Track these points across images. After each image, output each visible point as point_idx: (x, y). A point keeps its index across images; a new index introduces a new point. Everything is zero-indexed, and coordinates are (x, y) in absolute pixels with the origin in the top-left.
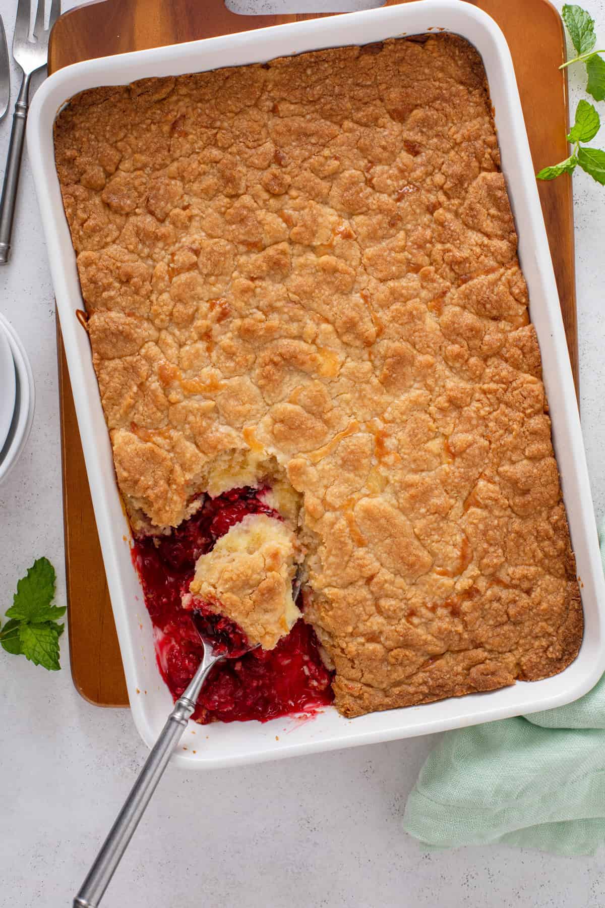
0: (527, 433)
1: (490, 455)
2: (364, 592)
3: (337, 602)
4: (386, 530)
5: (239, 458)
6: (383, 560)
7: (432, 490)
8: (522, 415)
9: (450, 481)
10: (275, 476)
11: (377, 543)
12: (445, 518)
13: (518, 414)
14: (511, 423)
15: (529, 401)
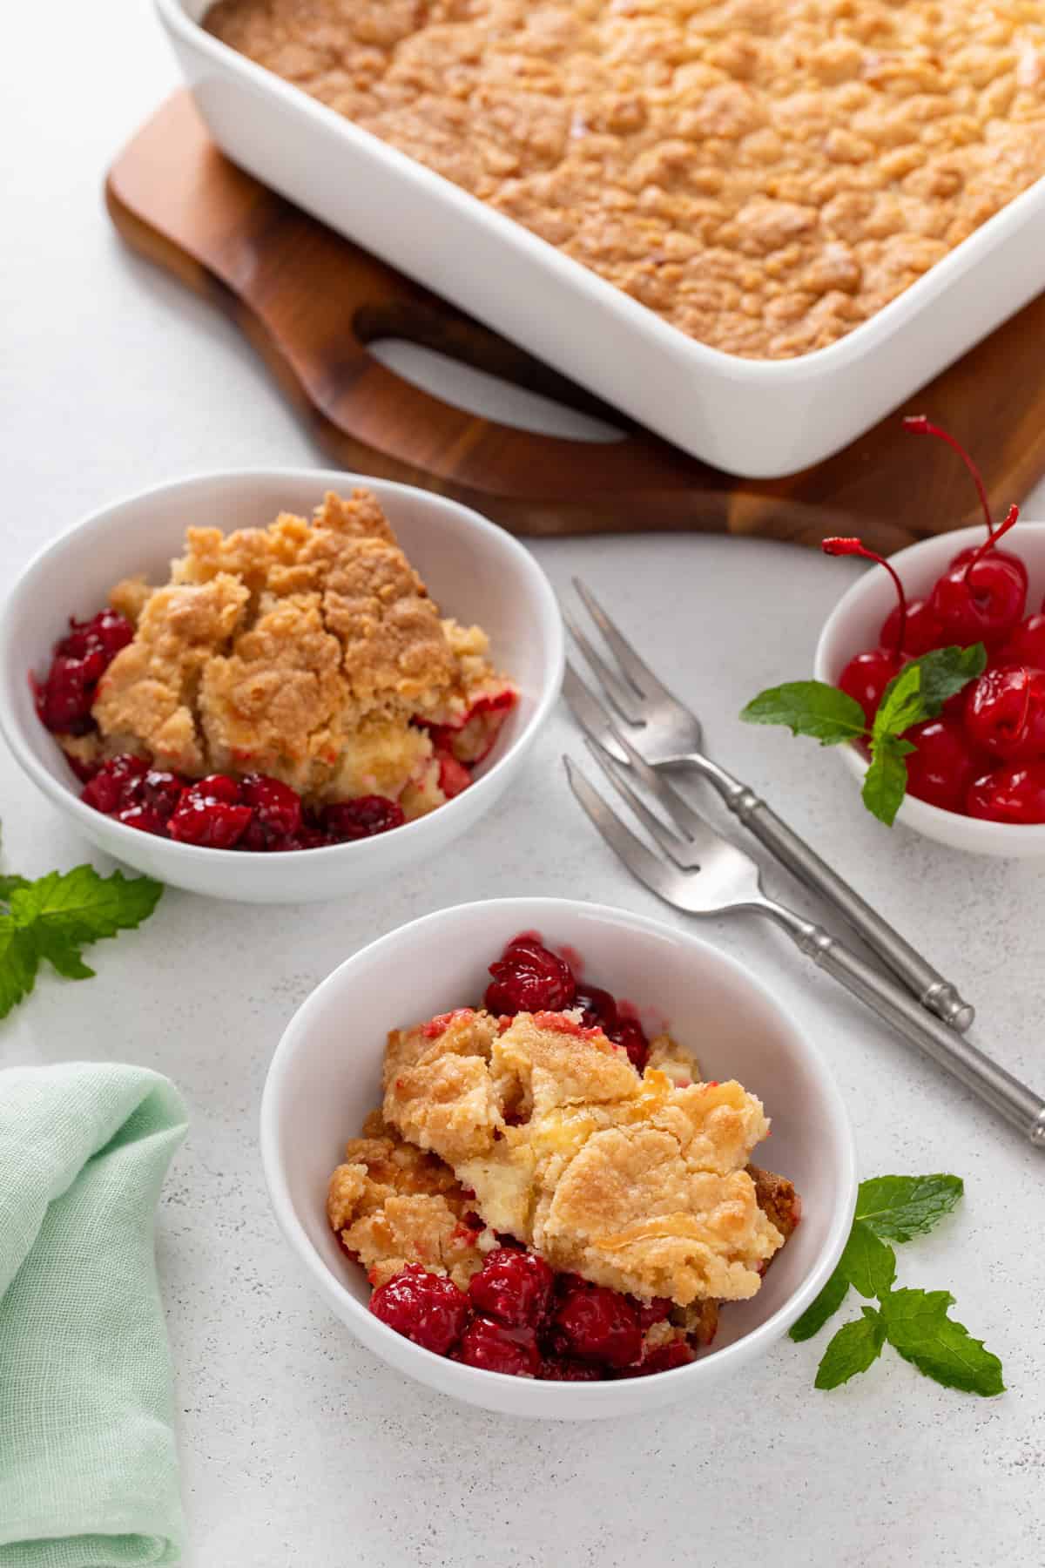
0: (394, 629)
8: (374, 600)
13: (365, 599)
14: (356, 618)
15: (382, 573)
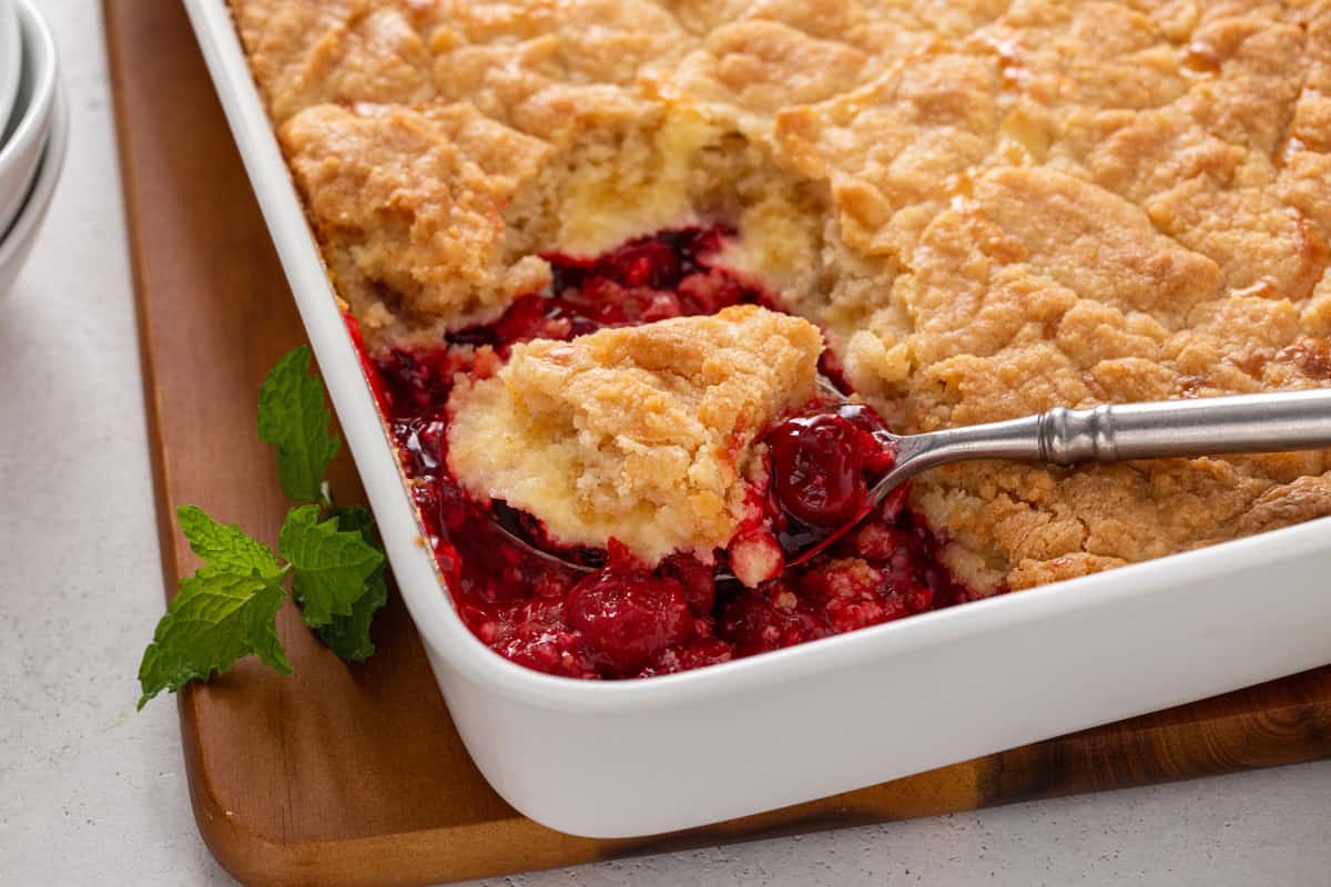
1: (1312, 46)
2: (1043, 349)
3: (972, 379)
4: (1071, 216)
5: (635, 151)
6: (1080, 281)
7: (1174, 134)
9: (1217, 107)
10: (742, 187)
11: (1053, 249)
12: (1229, 184)
